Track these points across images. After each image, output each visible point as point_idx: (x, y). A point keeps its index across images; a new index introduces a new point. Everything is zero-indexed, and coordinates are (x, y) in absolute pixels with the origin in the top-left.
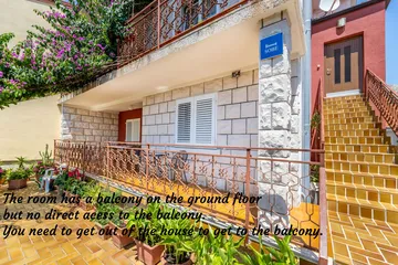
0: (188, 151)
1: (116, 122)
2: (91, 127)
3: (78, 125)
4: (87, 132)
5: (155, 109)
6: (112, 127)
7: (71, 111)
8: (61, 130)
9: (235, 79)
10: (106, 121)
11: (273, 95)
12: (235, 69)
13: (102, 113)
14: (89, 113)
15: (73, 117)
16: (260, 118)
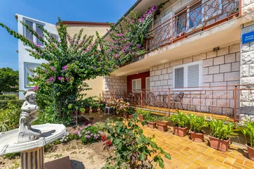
0: (185, 93)
5: (158, 73)
6: (124, 84)
9: (215, 52)
10: (122, 81)
11: (250, 61)
12: (216, 46)
16: (241, 72)
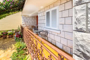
1: (36, 19)
2: (29, 20)
3: (26, 20)
4: (28, 22)
6: (35, 20)
7: (24, 16)
8: (22, 22)
10: (33, 19)
13: (32, 16)
14: (28, 17)
15: (24, 18)
